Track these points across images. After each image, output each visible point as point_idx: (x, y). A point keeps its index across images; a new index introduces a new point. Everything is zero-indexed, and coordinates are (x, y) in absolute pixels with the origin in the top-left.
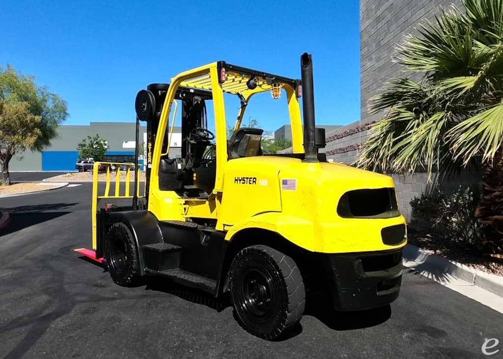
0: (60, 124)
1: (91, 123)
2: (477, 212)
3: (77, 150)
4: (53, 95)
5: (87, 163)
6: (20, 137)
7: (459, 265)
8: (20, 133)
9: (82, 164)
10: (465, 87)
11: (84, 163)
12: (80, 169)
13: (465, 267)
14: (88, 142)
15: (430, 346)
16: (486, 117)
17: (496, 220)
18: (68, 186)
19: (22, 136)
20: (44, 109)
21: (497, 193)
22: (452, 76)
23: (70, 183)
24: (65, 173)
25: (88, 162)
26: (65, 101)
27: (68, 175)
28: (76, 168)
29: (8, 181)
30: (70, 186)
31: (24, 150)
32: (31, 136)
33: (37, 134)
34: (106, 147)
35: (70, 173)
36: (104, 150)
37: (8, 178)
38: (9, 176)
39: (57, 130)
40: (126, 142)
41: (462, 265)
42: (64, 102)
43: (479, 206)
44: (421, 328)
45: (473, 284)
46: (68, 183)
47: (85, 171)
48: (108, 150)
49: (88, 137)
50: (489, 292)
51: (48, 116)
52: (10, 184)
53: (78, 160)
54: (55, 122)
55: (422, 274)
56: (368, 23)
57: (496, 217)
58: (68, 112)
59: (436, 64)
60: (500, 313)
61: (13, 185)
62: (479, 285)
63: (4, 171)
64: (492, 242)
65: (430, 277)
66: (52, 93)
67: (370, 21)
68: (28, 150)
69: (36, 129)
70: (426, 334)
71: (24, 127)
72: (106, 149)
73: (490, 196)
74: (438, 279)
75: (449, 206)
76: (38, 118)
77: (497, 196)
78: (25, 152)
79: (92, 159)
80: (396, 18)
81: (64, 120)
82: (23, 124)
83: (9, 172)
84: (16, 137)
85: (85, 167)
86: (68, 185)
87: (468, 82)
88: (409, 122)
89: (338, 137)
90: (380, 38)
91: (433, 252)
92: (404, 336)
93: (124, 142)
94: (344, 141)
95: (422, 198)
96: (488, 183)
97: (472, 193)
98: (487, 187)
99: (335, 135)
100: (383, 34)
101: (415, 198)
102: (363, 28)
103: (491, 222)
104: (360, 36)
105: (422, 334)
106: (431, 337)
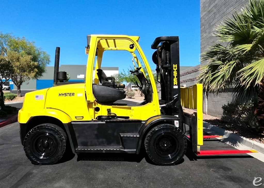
0: (47, 66)
2: (255, 112)
4: (43, 52)
6: (28, 73)
7: (244, 138)
8: (28, 71)
10: (247, 50)
13: (248, 140)
15: (222, 174)
16: (257, 64)
19: (29, 72)
20: (39, 59)
22: (241, 44)
29: (20, 95)
31: (29, 79)
32: (33, 72)
33: (36, 71)
37: (20, 94)
38: (20, 92)
41: (246, 139)
42: (48, 55)
43: (256, 109)
44: (220, 167)
45: (252, 148)
51: (41, 62)
52: (21, 96)
54: (44, 65)
55: (226, 143)
56: (204, 14)
58: (50, 60)
59: (233, 38)
60: (262, 162)
61: (23, 97)
62: (254, 149)
63: (18, 90)
65: (230, 144)
67: (205, 12)
68: (31, 79)
69: (35, 69)
70: (222, 170)
71: (29, 68)
72: (69, 79)
73: (262, 104)
74: (233, 145)
75: (241, 109)
76: (36, 63)
78: (30, 80)
80: (219, 11)
81: (48, 64)
82: (29, 66)
83: (21, 90)
84: (26, 73)
87: (248, 47)
88: (219, 66)
89: (189, 73)
90: (210, 22)
91: (232, 132)
92: (211, 170)
93: (78, 75)
94: (192, 75)
95: (228, 104)
96: (260, 97)
97: (253, 102)
98: (260, 99)
99: (188, 72)
100: (212, 19)
101: (225, 105)
102: (202, 16)
103: (262, 117)
104: (201, 20)
105: (220, 170)
106: (224, 171)
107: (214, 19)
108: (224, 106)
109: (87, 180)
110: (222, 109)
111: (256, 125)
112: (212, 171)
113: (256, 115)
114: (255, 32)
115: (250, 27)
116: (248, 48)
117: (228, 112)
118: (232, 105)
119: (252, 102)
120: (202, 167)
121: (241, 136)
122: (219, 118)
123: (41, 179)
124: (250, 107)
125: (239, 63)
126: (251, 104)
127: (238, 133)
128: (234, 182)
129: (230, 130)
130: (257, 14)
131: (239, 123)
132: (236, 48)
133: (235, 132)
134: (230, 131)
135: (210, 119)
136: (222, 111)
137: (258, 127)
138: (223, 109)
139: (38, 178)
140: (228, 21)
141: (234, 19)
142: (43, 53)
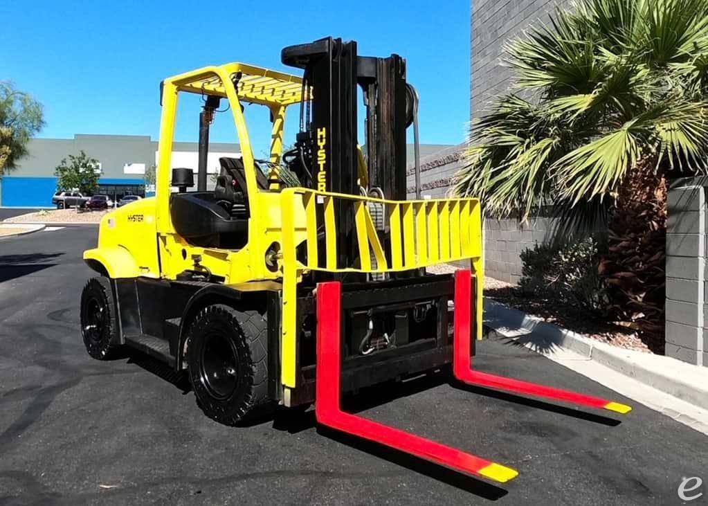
0: (33, 137)
1: (76, 135)
2: (601, 268)
3: (53, 177)
4: (22, 94)
5: (70, 195)
7: (570, 334)
9: (62, 197)
10: (579, 109)
11: (66, 195)
12: (59, 204)
13: (578, 337)
14: (69, 164)
16: (602, 145)
17: (623, 278)
18: (45, 230)
20: (8, 115)
21: (624, 243)
22: (568, 93)
23: (48, 226)
24: (38, 211)
25: (72, 194)
26: (41, 104)
27: (41, 213)
28: (53, 203)
30: (47, 229)
33: (6, 153)
34: (98, 171)
35: (44, 210)
36: (96, 176)
39: (28, 147)
40: (129, 165)
41: (574, 334)
42: (38, 105)
43: (603, 259)
45: (590, 358)
46: (44, 226)
47: (67, 207)
48: (102, 177)
49: (70, 156)
50: (606, 367)
51: (15, 124)
53: (57, 191)
54: (25, 135)
55: (524, 345)
56: (481, 3)
57: (622, 274)
58: (43, 118)
62: (595, 359)
64: (617, 306)
65: (533, 348)
66: (21, 91)
69: (4, 146)
72: (99, 175)
73: (616, 246)
74: (541, 350)
75: (567, 260)
76: (6, 131)
77: (624, 247)
79: (78, 189)
81: (38, 130)
85: (67, 201)
86: (45, 228)
87: (582, 102)
88: (511, 149)
89: (438, 164)
90: (497, 26)
91: (543, 320)
92: (484, 411)
93: (126, 165)
94: (446, 169)
95: (536, 249)
96: (614, 231)
97: (596, 243)
98: (612, 235)
99: (436, 162)
100: (502, 19)
101: (527, 250)
102: (474, 10)
103: (616, 280)
104: (471, 21)
105: (507, 409)
106: (516, 412)
107: (506, 20)
108: (525, 251)
109: (172, 442)
110: (520, 259)
111: (603, 301)
112: (487, 412)
113: (601, 275)
114: (604, 62)
115: (592, 49)
116: (583, 106)
117: (536, 266)
118: (546, 250)
119: (594, 242)
120: (464, 404)
121: (563, 328)
122: (512, 284)
123: (49, 442)
124: (588, 256)
125: (558, 147)
126: (590, 248)
127: (557, 321)
128: (539, 436)
129: (539, 315)
130: (608, 15)
131: (560, 295)
132: (556, 103)
133: (550, 319)
134: (540, 317)
135: (491, 287)
136: (520, 264)
137: (607, 304)
138: (523, 260)
139: (41, 441)
140: (539, 31)
141: (553, 26)
142: (20, 95)
